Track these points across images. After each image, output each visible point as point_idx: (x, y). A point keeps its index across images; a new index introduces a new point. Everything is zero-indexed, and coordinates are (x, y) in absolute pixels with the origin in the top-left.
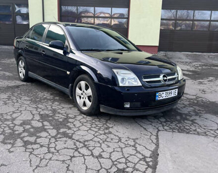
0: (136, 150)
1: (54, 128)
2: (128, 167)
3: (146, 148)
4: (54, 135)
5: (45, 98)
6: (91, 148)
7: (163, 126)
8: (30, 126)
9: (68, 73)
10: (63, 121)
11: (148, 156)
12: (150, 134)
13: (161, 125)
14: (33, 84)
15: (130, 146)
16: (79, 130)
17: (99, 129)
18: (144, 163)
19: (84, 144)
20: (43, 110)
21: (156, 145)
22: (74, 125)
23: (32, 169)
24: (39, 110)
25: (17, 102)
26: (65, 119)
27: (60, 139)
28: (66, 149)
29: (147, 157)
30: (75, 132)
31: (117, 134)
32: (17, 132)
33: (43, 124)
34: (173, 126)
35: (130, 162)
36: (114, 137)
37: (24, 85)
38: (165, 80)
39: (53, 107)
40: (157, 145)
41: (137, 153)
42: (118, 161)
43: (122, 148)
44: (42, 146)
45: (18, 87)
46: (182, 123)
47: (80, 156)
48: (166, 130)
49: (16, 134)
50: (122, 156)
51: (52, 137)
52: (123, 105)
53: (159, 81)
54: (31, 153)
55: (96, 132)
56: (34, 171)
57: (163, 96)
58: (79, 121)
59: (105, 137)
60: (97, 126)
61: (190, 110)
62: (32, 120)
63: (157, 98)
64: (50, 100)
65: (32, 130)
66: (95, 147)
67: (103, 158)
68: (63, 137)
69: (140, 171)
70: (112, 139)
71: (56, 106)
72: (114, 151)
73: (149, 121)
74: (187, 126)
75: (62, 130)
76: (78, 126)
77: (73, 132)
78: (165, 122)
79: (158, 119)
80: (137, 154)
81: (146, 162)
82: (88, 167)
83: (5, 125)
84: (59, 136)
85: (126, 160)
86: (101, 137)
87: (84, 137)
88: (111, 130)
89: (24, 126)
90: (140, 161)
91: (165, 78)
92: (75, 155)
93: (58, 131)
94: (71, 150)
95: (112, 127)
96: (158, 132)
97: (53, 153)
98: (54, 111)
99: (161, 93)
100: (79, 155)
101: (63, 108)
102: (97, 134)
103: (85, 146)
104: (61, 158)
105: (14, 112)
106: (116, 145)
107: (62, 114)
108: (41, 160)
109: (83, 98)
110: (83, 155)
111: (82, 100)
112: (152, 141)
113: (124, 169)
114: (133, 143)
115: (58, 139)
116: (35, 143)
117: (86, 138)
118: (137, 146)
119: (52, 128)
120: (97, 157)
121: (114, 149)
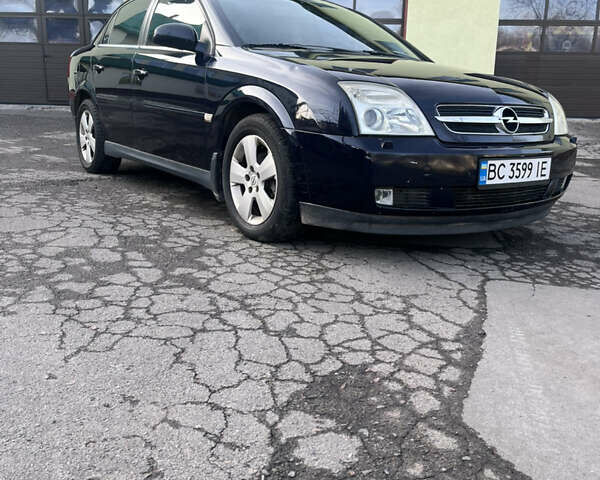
0: (409, 321)
1: (155, 266)
2: (378, 361)
3: (442, 318)
4: (153, 280)
5: (146, 206)
6: (262, 313)
7: (502, 269)
8: (83, 261)
9: (208, 117)
10: (188, 252)
11: (451, 336)
12: (458, 287)
13: (495, 267)
14: (118, 178)
15: (391, 311)
16: (232, 271)
17: (295, 272)
18: (435, 353)
19: (242, 303)
20: (132, 228)
21: (476, 311)
22: (220, 262)
23: (61, 355)
24: (120, 228)
25: (63, 209)
26: (195, 248)
27: (169, 291)
28: (181, 314)
29: (446, 340)
30: (219, 275)
31: (351, 284)
32: (40, 272)
33: (123, 255)
34: (535, 269)
35: (386, 349)
36: (341, 290)
37: (91, 180)
38: (511, 127)
39: (164, 224)
40: (482, 313)
41: (411, 328)
42: (346, 345)
43: (362, 317)
44: (106, 304)
45: (73, 183)
46: (564, 265)
47: (224, 330)
48: (511, 279)
49: (37, 275)
50: (362, 335)
51: (145, 285)
52: (373, 199)
53: (491, 127)
54: (70, 318)
55: (284, 277)
56: (66, 360)
57: (502, 173)
58: (236, 252)
59: (311, 289)
60: (290, 264)
61: (589, 239)
62: (95, 246)
63: (482, 179)
64: (159, 209)
65: (87, 268)
66: (276, 310)
67: (298, 336)
68: (178, 286)
69: (419, 372)
70: (332, 295)
71: (174, 221)
72: (335, 322)
73: (456, 259)
74: (579, 271)
75: (178, 271)
76: (230, 263)
77: (212, 276)
78: (508, 262)
79: (486, 254)
80: (410, 332)
81: (443, 352)
82: (246, 357)
83: (9, 256)
84: (167, 283)
85: (375, 342)
86: (300, 289)
87: (245, 288)
88: (331, 274)
89: (67, 259)
90: (420, 347)
91: (511, 120)
92: (208, 326)
93: (165, 272)
94: (199, 316)
95: (336, 269)
96: (484, 282)
97: (139, 321)
98: (165, 232)
99: (498, 163)
100: (222, 326)
101: (194, 225)
102: (288, 281)
103: (244, 307)
104: (162, 333)
105: (44, 231)
106: (345, 308)
107: (186, 238)
108: (97, 334)
109: (251, 189)
110: (235, 328)
111: (248, 197)
112: (465, 303)
113: (365, 365)
114: (399, 306)
115: (161, 291)
116: (90, 296)
117: (251, 290)
118: (413, 311)
119: (150, 265)
120: (279, 335)
121: (337, 316)
